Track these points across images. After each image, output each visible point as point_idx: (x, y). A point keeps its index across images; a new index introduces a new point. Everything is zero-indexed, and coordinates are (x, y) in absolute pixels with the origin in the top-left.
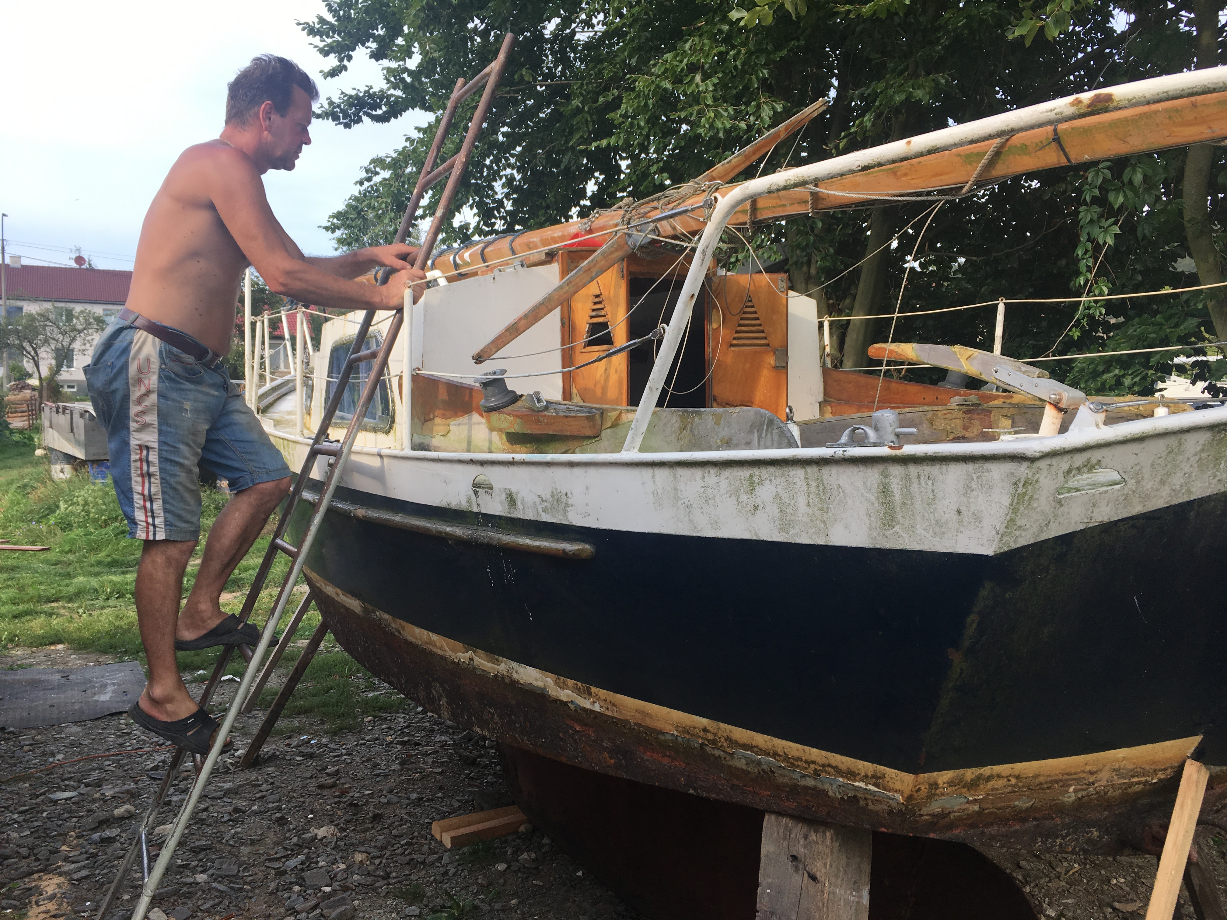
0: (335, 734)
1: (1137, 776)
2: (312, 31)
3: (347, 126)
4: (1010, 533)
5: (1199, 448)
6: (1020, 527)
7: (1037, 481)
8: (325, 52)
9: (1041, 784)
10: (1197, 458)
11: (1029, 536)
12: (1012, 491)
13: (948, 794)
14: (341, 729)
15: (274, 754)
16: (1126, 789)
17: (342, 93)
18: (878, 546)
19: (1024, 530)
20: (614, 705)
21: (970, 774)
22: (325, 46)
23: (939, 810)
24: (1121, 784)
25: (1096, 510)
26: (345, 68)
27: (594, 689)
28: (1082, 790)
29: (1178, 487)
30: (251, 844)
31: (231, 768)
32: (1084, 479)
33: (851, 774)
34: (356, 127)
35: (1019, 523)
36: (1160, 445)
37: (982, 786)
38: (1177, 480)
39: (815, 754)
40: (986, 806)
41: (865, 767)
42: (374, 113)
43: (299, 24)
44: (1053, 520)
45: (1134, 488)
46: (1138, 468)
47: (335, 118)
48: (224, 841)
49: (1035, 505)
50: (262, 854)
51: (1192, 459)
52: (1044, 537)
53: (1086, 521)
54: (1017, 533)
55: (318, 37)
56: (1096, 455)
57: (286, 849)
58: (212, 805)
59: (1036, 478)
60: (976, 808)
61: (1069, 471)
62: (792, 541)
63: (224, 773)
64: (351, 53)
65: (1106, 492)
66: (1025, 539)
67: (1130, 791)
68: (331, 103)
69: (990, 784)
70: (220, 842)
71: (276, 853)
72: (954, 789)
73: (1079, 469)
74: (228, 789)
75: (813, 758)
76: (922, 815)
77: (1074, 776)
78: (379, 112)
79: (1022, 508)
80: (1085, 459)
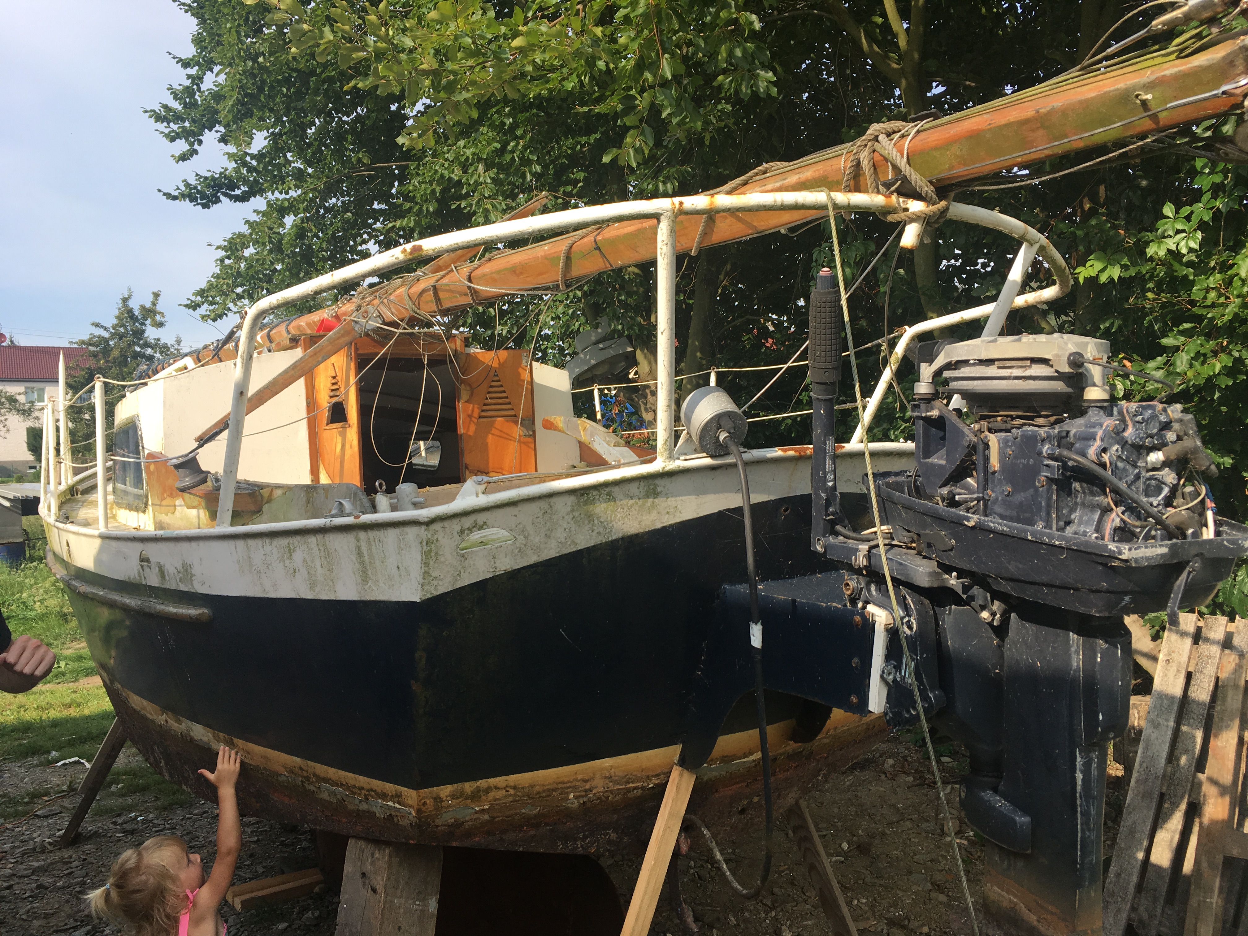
0: (165, 809)
1: (633, 782)
2: (159, 118)
3: (205, 206)
4: (429, 583)
5: (569, 509)
6: (435, 578)
7: (437, 540)
8: (172, 138)
9: (538, 793)
10: (571, 516)
11: (446, 585)
12: (420, 549)
13: (454, 806)
14: (171, 805)
15: (96, 832)
16: (624, 794)
17: (197, 175)
18: (363, 599)
19: (440, 580)
20: (248, 753)
21: (468, 787)
22: (170, 132)
23: (453, 820)
24: (618, 790)
25: (498, 562)
26: (196, 152)
27: (236, 740)
28: (582, 796)
29: (563, 540)
30: (44, 918)
31: (49, 847)
32: (476, 536)
33: (384, 796)
34: (215, 208)
35: (433, 574)
36: (534, 507)
37: (484, 798)
38: (560, 534)
39: (362, 781)
40: (495, 814)
41: (390, 788)
42: (233, 193)
43: (146, 112)
44: (462, 571)
45: (524, 542)
46: (521, 526)
47: (193, 199)
48: (18, 916)
49: (442, 559)
50: (52, 926)
51: (566, 517)
52: (459, 585)
53: (492, 570)
54: (435, 582)
55: (165, 124)
56: (481, 518)
57: (76, 920)
58: (18, 883)
59: (435, 537)
60: (486, 817)
61: (462, 532)
62: (317, 598)
63: (40, 852)
64: (200, 137)
65: (501, 546)
66: (444, 587)
67: (631, 795)
68: (187, 185)
69: (491, 795)
70: (14, 917)
71: (66, 924)
72: (458, 801)
73: (469, 529)
74: (39, 867)
75: (362, 785)
76: (438, 826)
77: (568, 785)
78: (238, 192)
79: (431, 563)
80: (472, 521)
